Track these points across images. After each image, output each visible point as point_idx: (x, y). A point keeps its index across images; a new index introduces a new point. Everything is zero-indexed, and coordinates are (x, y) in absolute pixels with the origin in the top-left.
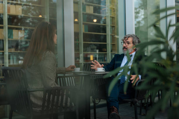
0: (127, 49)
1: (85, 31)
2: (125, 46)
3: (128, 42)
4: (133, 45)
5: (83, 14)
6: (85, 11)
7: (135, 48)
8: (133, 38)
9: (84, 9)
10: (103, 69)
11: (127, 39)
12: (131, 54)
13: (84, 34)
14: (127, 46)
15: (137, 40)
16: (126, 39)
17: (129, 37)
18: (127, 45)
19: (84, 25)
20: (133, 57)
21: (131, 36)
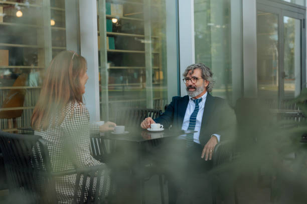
0: (195, 88)
1: (110, 48)
2: (192, 84)
4: (204, 81)
7: (206, 86)
8: (202, 69)
10: (161, 127)
11: (193, 73)
12: (199, 98)
14: (194, 84)
16: (190, 72)
17: (195, 68)
19: (108, 37)
20: (204, 101)
21: (198, 66)
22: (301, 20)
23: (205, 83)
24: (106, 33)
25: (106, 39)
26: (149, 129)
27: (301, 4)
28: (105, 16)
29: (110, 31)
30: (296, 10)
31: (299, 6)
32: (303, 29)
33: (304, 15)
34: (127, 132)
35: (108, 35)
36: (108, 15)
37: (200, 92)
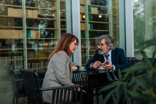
0: (101, 50)
1: (91, 29)
2: (100, 48)
3: (101, 44)
5: (89, 14)
6: (91, 12)
8: (106, 39)
9: (90, 11)
11: (101, 41)
12: (107, 55)
13: (89, 31)
14: (101, 48)
15: (110, 41)
17: (102, 39)
18: (101, 46)
19: (89, 24)
20: (110, 55)
21: (104, 37)
23: (108, 47)
24: (88, 22)
26: (98, 69)
29: (91, 21)
34: (86, 70)
36: (90, 13)
37: (105, 52)
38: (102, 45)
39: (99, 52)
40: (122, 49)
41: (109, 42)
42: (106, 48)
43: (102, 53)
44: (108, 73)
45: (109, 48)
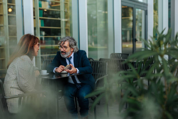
1: (42, 26)
2: (63, 50)
8: (70, 41)
12: (70, 57)
15: (73, 43)
20: (73, 58)
21: (67, 39)
22: (145, 11)
23: (72, 49)
24: (39, 17)
25: (39, 21)
27: (145, 2)
28: (38, 8)
29: (41, 17)
30: (142, 5)
31: (144, 3)
32: (146, 16)
33: (147, 8)
34: (48, 74)
35: (40, 19)
36: (41, 8)
37: (68, 55)
38: (66, 47)
39: (61, 55)
40: (84, 51)
41: (73, 45)
42: (70, 51)
43: (66, 56)
44: (70, 77)
45: (72, 51)
